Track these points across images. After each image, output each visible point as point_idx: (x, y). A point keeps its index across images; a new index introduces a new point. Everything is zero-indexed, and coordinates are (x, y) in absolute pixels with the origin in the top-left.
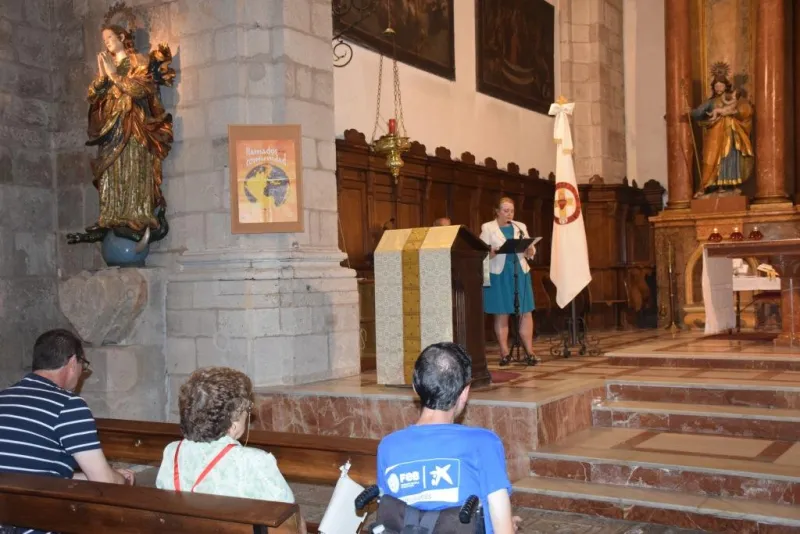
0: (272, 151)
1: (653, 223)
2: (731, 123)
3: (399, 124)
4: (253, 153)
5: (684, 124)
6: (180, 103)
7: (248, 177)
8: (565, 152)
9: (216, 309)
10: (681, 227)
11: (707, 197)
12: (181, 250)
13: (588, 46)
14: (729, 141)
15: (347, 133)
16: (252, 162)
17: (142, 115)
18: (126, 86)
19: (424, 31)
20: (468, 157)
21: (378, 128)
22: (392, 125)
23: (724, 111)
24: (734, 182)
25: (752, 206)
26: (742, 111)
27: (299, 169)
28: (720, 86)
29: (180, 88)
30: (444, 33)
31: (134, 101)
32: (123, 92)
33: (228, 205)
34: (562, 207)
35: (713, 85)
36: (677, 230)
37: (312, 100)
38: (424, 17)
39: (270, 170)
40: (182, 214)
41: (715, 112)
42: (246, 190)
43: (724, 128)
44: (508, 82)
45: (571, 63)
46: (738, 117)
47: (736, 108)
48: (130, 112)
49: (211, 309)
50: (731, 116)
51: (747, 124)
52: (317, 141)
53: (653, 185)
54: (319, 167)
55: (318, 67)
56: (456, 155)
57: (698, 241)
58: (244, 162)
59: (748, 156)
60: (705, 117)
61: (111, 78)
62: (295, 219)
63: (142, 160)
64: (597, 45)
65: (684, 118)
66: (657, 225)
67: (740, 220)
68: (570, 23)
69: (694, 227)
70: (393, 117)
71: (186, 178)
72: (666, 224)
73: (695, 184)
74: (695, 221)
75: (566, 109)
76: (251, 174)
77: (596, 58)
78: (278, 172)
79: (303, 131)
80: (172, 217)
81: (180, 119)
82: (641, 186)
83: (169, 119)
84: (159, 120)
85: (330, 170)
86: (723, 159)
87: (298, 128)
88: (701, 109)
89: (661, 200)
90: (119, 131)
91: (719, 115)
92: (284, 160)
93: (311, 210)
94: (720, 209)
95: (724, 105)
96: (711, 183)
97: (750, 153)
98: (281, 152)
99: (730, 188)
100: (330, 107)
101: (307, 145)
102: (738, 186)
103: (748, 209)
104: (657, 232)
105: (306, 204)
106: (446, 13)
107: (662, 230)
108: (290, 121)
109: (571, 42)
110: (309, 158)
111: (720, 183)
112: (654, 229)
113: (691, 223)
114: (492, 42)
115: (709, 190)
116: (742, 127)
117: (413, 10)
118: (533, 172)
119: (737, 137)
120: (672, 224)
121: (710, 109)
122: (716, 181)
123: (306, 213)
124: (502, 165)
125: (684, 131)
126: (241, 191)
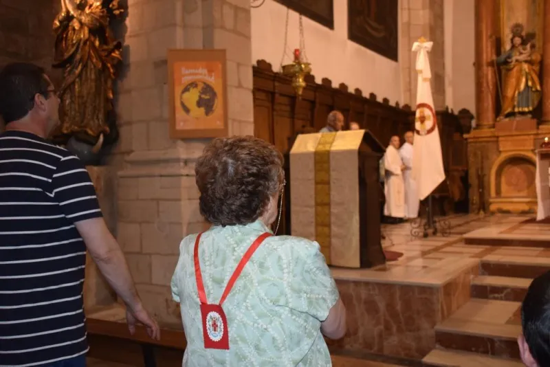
0: (205, 71)
1: (466, 139)
2: (526, 67)
3: (303, 54)
4: (187, 73)
5: (490, 68)
6: (128, 34)
7: (183, 92)
8: (425, 80)
9: (158, 200)
10: (488, 142)
11: (507, 120)
12: (129, 152)
13: (421, 12)
14: (524, 80)
15: (259, 62)
16: (186, 80)
17: (97, 43)
18: (83, 18)
20: (343, 86)
21: (286, 57)
22: (297, 55)
23: (521, 58)
24: (526, 110)
25: (541, 127)
26: (534, 57)
27: (224, 86)
28: (518, 40)
29: (128, 22)
31: (91, 31)
32: (82, 24)
33: (166, 114)
34: (422, 122)
35: (512, 40)
36: (484, 144)
37: (235, 31)
39: (201, 86)
40: (130, 123)
41: (514, 59)
42: (183, 104)
43: (521, 70)
44: (368, 34)
45: (409, 24)
46: (530, 62)
47: (530, 56)
48: (87, 40)
49: (152, 200)
50: (526, 62)
51: (537, 68)
52: (239, 65)
53: (465, 112)
54: (240, 86)
55: (240, 5)
56: (335, 85)
57: (500, 152)
58: (180, 80)
59: (537, 91)
60: (506, 63)
61: (72, 12)
62: (222, 127)
63: (98, 79)
64: (427, 11)
65: (491, 64)
66: (470, 140)
67: (532, 137)
69: (497, 141)
70: (298, 47)
71: (133, 94)
72: (475, 140)
73: (498, 110)
74: (498, 137)
75: (426, 47)
76: (186, 90)
77: (427, 21)
78: (208, 89)
79: (228, 55)
80: (122, 125)
81: (128, 47)
82: (456, 113)
83: (119, 46)
84: (111, 46)
85: (248, 89)
86: (519, 93)
87: (224, 51)
88: (503, 57)
89: (470, 123)
90: (78, 56)
91: (517, 61)
92: (213, 78)
93: (234, 120)
94: (516, 129)
95: (521, 54)
96: (509, 110)
97: (539, 88)
98: (210, 71)
99: (523, 113)
100: (248, 37)
102: (529, 112)
103: (538, 128)
104: (469, 145)
105: (230, 115)
107: (473, 144)
108: (217, 46)
109: (409, 9)
110: (232, 79)
111: (516, 110)
112: (467, 143)
113: (495, 139)
114: (358, 3)
115: (508, 115)
116: (534, 70)
118: (386, 100)
119: (529, 77)
120: (480, 140)
121: (509, 57)
122: (514, 107)
123: (230, 122)
124: (366, 94)
125: (489, 73)
126: (178, 104)
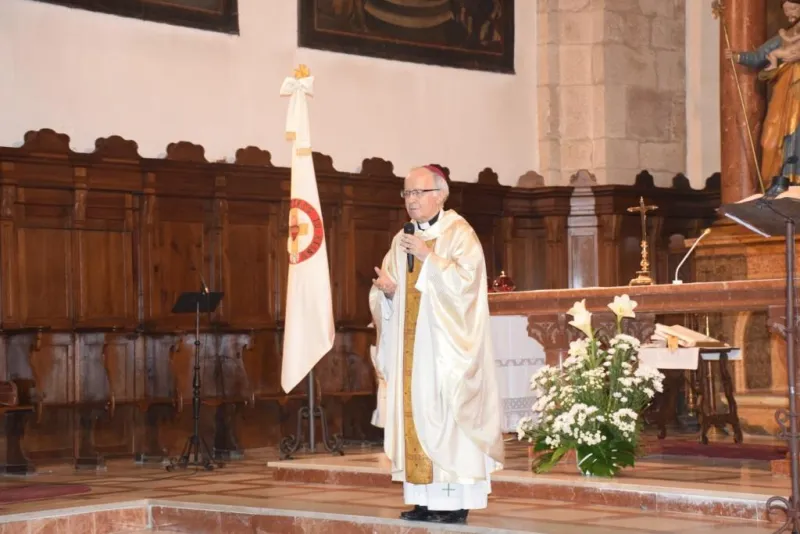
5: (745, 77)
8: (300, 152)
10: (729, 258)
28: (791, 9)
34: (294, 237)
35: (782, 6)
53: (714, 182)
66: (698, 253)
69: (743, 258)
104: (698, 265)
107: (704, 262)
112: (695, 260)
113: (740, 251)
120: (718, 252)
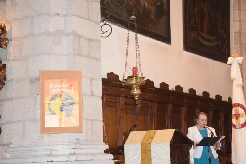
0: (65, 85)
3: (139, 70)
4: (54, 87)
7: (51, 100)
8: (238, 85)
12: (9, 145)
15: (109, 75)
16: (53, 92)
19: (153, 17)
20: (179, 88)
21: (126, 72)
22: (135, 69)
27: (81, 96)
29: (11, 49)
30: (164, 18)
33: (38, 117)
34: (237, 118)
37: (89, 57)
38: (153, 9)
39: (64, 96)
40: (11, 122)
42: (49, 108)
44: (202, 45)
45: (240, 33)
52: (91, 79)
54: (92, 95)
55: (92, 38)
58: (48, 91)
62: (78, 125)
68: (240, 9)
70: (135, 66)
71: (13, 101)
75: (238, 61)
76: (53, 99)
78: (68, 98)
79: (84, 74)
80: (4, 124)
81: (11, 67)
83: (4, 67)
85: (99, 96)
87: (80, 72)
92: (72, 90)
93: (87, 119)
98: (70, 87)
100: (98, 60)
101: (85, 82)
105: (84, 116)
106: (165, 7)
109: (240, 21)
110: (86, 89)
114: (193, 21)
117: (147, 5)
118: (218, 97)
123: (84, 121)
126: (46, 109)
